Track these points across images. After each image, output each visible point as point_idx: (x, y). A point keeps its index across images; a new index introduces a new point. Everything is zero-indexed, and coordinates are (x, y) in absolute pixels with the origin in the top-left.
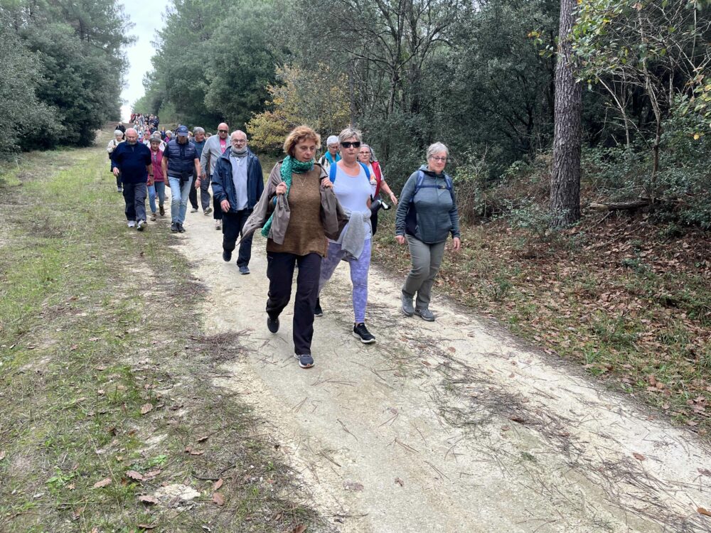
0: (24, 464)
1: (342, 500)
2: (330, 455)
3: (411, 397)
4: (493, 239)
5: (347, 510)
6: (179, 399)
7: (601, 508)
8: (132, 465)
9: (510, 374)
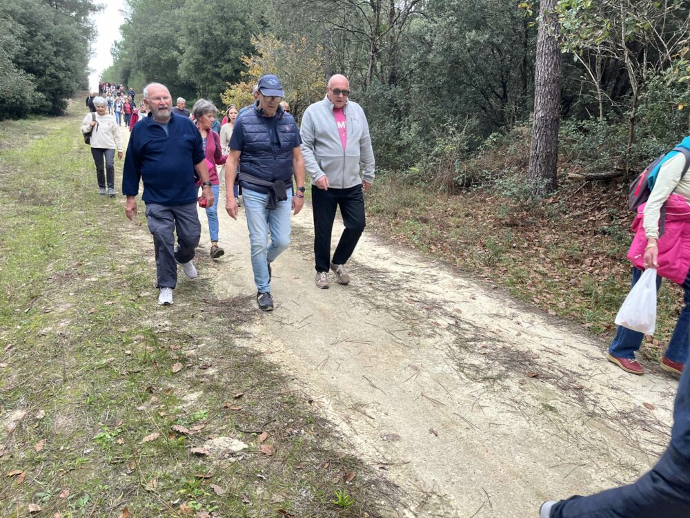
0: (66, 422)
1: (382, 449)
2: (362, 409)
3: (428, 354)
4: (474, 208)
5: (389, 458)
6: (206, 358)
7: (624, 453)
8: (177, 420)
9: (517, 333)
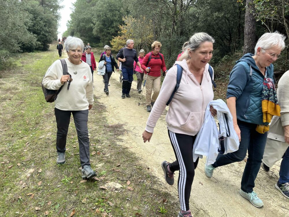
0: (50, 174)
4: (217, 88)
6: (105, 149)
